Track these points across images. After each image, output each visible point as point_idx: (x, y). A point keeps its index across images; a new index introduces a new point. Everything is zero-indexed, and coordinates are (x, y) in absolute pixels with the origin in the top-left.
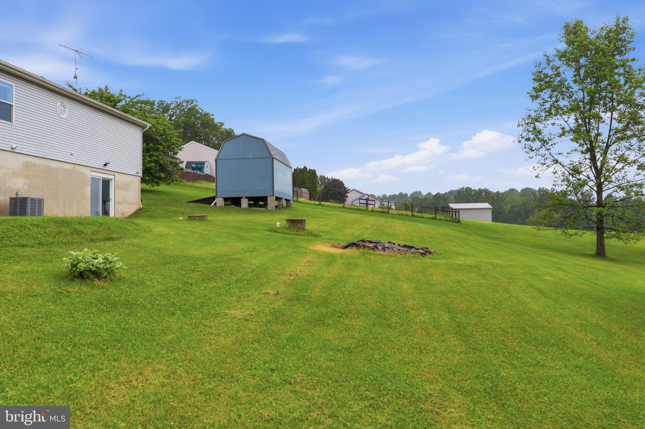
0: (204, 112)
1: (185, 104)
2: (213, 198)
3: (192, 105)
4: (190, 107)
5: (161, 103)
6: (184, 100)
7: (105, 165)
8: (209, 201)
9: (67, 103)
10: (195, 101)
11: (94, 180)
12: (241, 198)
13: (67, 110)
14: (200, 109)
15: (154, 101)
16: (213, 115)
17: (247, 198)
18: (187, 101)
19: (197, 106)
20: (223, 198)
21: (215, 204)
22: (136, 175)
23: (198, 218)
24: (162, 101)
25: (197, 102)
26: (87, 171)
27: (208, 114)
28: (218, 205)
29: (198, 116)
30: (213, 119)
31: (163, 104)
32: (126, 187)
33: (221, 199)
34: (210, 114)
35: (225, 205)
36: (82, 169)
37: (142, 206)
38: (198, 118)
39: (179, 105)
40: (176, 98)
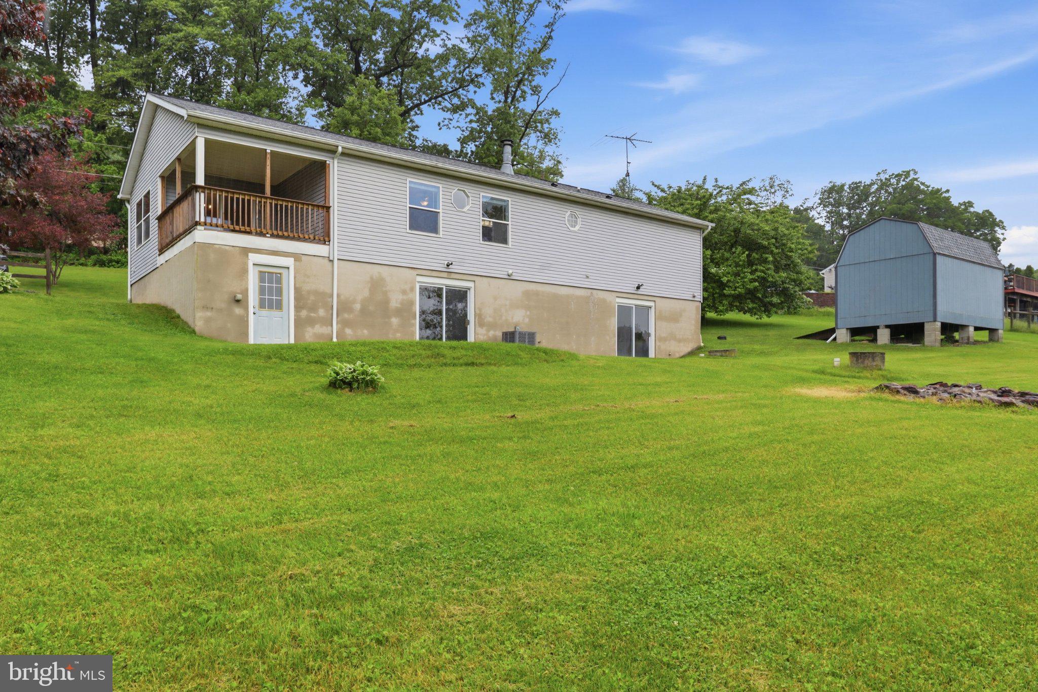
0: (930, 189)
1: (893, 181)
2: (832, 331)
3: (908, 180)
4: (904, 183)
5: (855, 187)
6: (893, 174)
7: (638, 288)
8: (824, 335)
9: (579, 211)
10: (912, 173)
11: (621, 308)
12: (878, 327)
13: (579, 220)
14: (923, 184)
15: (843, 186)
16: (948, 191)
17: (887, 327)
18: (897, 176)
19: (916, 179)
20: (847, 329)
21: (835, 339)
22: (691, 299)
23: (718, 354)
24: (856, 183)
25: (916, 173)
26: (609, 297)
27: (938, 190)
28: (839, 341)
29: (921, 197)
30: (948, 198)
31: (859, 186)
32: (674, 318)
33: (844, 331)
34: (944, 190)
35: (853, 341)
36: (602, 295)
37: (702, 344)
38: (922, 201)
39: (884, 185)
40: (879, 173)
